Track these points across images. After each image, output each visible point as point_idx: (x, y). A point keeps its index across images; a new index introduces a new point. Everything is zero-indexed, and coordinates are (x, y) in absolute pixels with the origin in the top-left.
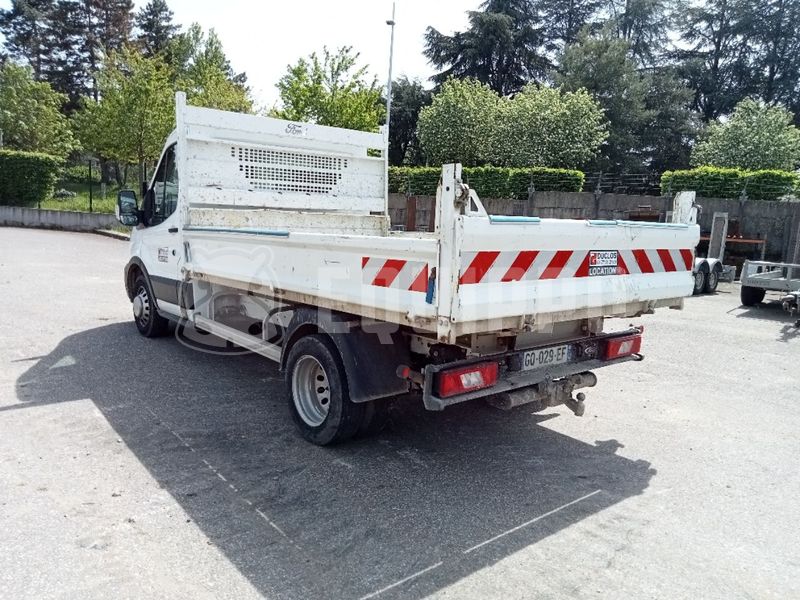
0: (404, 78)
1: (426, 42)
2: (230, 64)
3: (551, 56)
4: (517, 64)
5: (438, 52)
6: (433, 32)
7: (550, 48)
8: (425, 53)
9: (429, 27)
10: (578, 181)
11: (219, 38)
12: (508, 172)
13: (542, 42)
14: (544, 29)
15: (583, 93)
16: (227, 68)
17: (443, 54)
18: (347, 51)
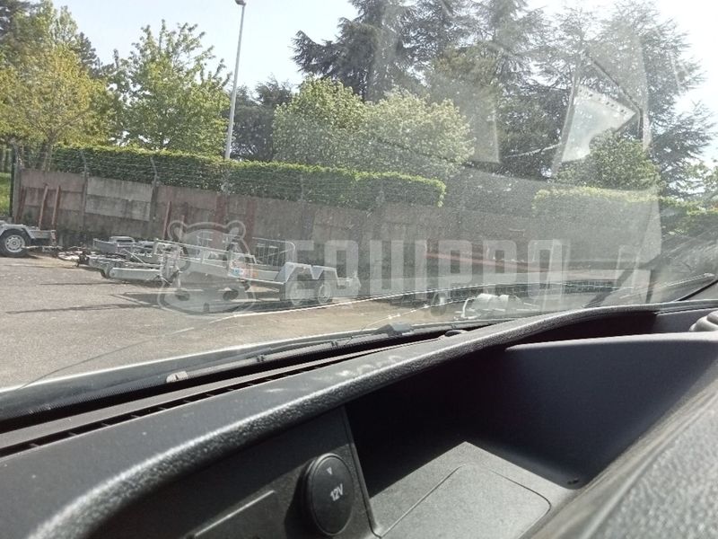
0: (274, 83)
1: (296, 47)
2: (95, 53)
3: (420, 75)
4: (387, 81)
5: (309, 60)
6: (305, 38)
7: (419, 68)
8: (295, 58)
9: (300, 33)
10: (439, 192)
11: (73, 17)
12: (354, 174)
13: (411, 62)
14: (414, 48)
15: (448, 105)
16: (93, 56)
17: (314, 62)
18: (190, 29)
